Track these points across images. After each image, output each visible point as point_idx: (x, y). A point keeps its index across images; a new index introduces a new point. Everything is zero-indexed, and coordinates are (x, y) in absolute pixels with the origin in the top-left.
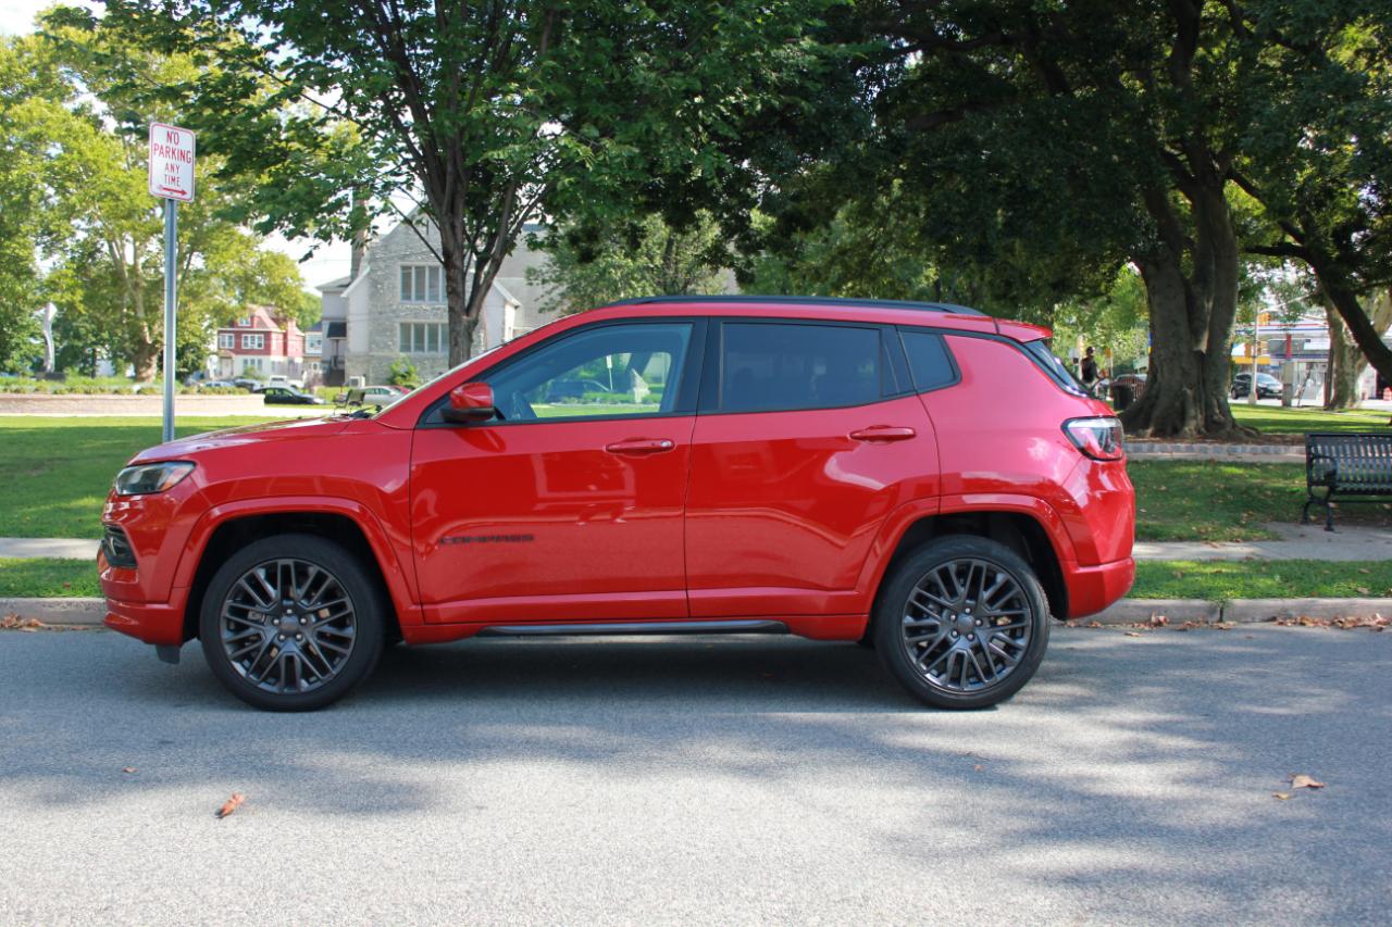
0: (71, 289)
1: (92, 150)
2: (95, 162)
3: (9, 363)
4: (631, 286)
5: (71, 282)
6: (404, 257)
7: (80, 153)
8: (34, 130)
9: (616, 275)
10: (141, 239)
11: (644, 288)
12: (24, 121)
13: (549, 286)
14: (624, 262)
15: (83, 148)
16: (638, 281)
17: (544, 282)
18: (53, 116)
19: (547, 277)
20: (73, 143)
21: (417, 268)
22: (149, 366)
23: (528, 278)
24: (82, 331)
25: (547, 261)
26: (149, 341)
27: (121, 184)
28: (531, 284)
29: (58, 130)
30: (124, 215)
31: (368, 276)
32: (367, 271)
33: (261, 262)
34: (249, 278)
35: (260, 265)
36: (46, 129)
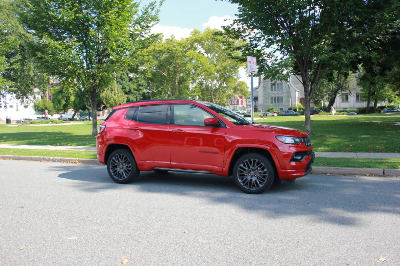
0: (198, 92)
1: (203, 60)
2: (204, 63)
4: (329, 86)
5: (198, 90)
7: (200, 62)
8: (191, 57)
10: (212, 80)
11: (333, 86)
12: (189, 56)
15: (201, 60)
16: (331, 84)
18: (195, 54)
20: (199, 59)
29: (196, 57)
30: (209, 75)
31: (263, 86)
32: (262, 84)
33: (239, 84)
34: (236, 88)
35: (239, 85)
36: (193, 57)
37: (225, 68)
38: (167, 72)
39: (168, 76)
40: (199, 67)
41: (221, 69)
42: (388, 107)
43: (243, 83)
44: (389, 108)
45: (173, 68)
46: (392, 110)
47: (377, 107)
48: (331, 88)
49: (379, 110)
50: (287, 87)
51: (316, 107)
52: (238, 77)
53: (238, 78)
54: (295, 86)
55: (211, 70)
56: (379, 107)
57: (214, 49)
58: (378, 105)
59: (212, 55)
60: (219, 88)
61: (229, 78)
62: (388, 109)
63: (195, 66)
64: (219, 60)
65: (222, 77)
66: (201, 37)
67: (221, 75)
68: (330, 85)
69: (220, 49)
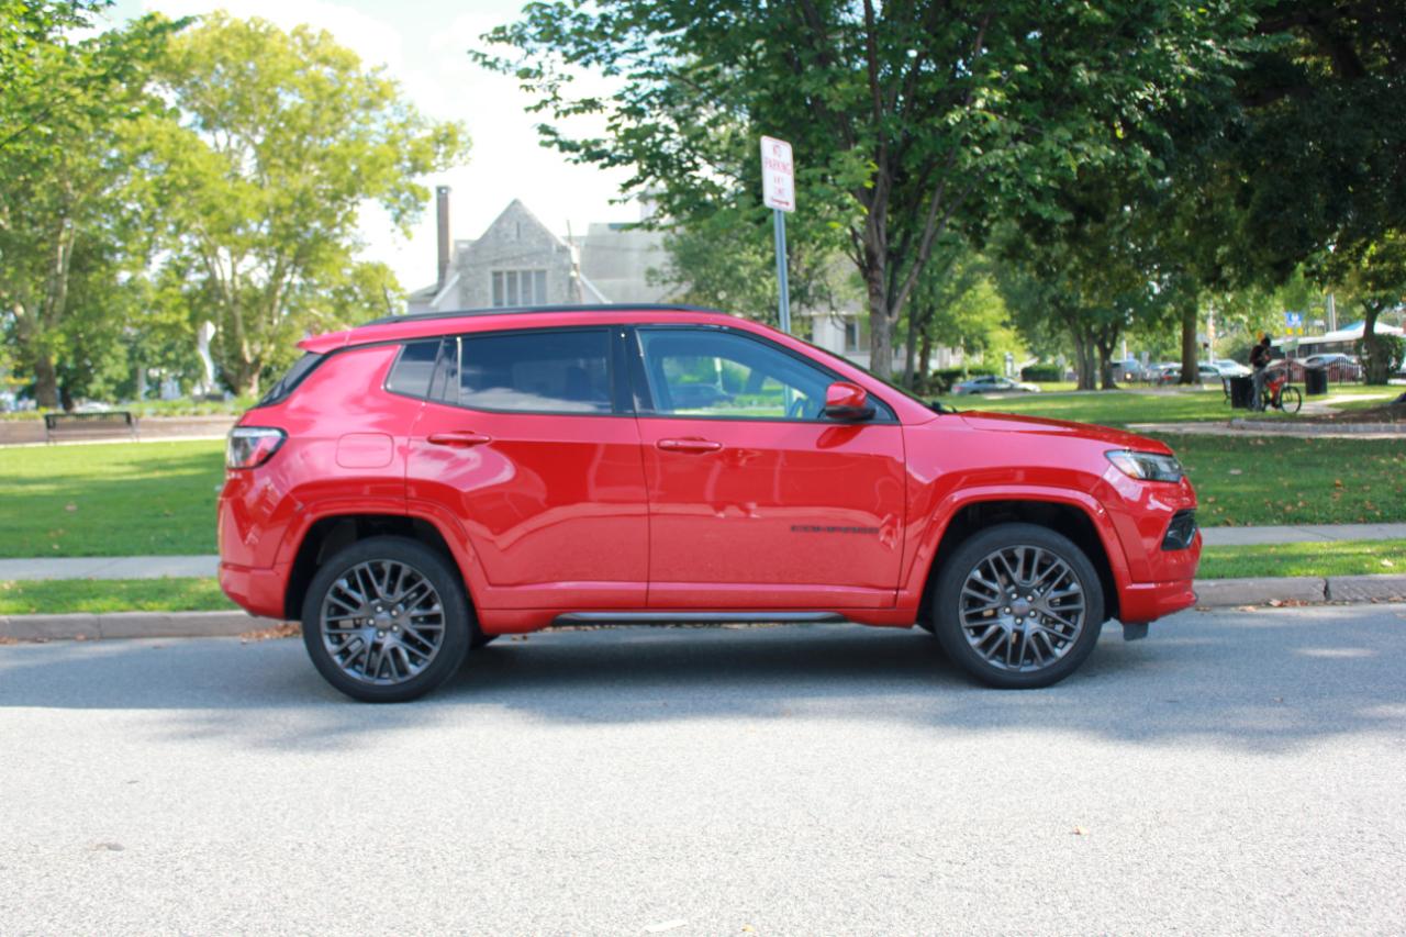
0: (176, 309)
1: (201, 161)
2: (205, 175)
3: (93, 388)
4: (759, 282)
5: (177, 301)
6: (495, 262)
7: (191, 165)
8: (143, 144)
9: (744, 272)
10: (238, 254)
11: (774, 285)
12: (133, 135)
13: (669, 287)
14: (752, 259)
15: (193, 159)
16: (767, 277)
17: (664, 282)
19: (668, 278)
20: (182, 156)
21: (509, 273)
22: (250, 385)
23: (647, 279)
24: (148, 352)
25: (668, 261)
26: (249, 359)
27: (229, 197)
28: (650, 285)
29: (165, 146)
30: (225, 229)
31: (458, 283)
32: (456, 278)
33: (363, 272)
34: (349, 291)
35: (359, 275)
36: (155, 142)
37: (303, 201)
38: (11, 209)
39: (15, 227)
40: (181, 190)
41: (286, 201)
42: (970, 372)
43: (379, 269)
44: (980, 378)
45: (50, 194)
46: (990, 386)
47: (931, 373)
48: (769, 293)
49: (937, 385)
50: (565, 288)
51: (687, 378)
52: (355, 243)
53: (358, 246)
54: (597, 287)
55: (240, 207)
56: (936, 374)
57: (246, 110)
58: (934, 365)
59: (235, 138)
60: (271, 290)
61: (322, 244)
62: (979, 382)
63: (162, 189)
64: (274, 161)
65: (288, 238)
66: (189, 53)
67: (283, 232)
68: (764, 280)
69: (274, 112)
